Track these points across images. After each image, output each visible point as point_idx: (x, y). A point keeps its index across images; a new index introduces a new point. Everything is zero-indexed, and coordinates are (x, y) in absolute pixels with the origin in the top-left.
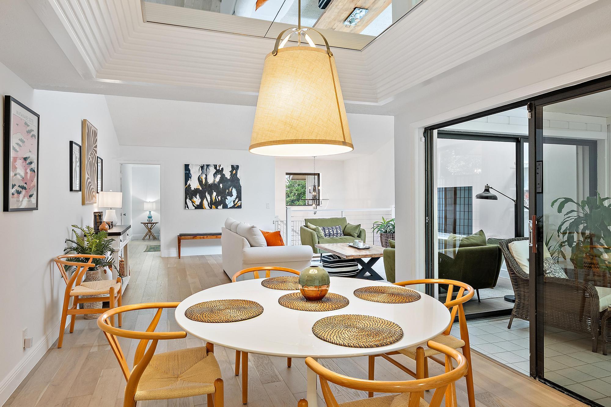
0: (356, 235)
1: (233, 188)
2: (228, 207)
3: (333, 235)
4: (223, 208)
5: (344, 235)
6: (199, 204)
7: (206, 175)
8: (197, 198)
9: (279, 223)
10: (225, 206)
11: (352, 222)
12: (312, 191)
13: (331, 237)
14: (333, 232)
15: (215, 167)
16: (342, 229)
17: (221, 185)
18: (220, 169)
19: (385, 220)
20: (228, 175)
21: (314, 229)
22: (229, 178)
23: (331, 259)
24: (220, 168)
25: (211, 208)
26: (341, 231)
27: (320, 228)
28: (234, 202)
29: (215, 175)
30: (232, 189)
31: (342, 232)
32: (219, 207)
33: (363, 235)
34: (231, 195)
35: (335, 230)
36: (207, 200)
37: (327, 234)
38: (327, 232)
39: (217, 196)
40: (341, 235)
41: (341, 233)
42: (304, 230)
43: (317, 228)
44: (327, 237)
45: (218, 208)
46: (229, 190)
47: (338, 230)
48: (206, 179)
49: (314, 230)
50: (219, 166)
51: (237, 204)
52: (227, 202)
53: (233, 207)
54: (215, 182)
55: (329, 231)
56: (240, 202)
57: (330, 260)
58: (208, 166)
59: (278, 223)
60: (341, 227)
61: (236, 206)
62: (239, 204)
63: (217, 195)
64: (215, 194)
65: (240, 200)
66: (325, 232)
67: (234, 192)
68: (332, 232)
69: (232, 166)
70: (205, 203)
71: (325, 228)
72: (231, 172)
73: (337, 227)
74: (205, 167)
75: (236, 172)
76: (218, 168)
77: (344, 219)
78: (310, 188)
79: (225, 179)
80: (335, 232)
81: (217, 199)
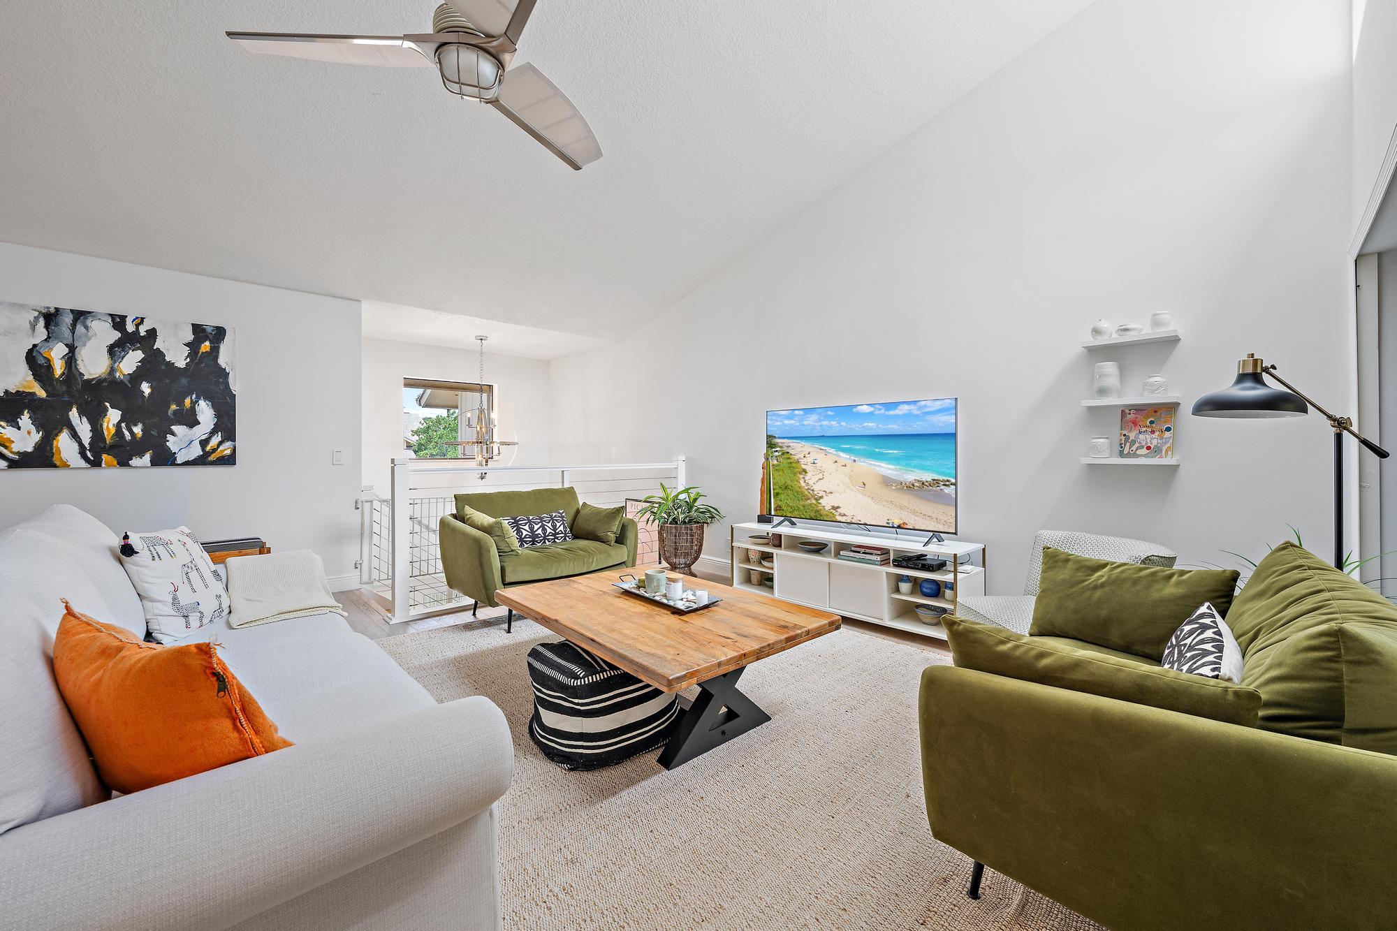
0: (612, 536)
1: (198, 398)
2: (179, 461)
3: (545, 538)
4: (154, 463)
5: (575, 537)
6: (30, 449)
7: (72, 348)
8: (19, 428)
9: (376, 505)
10: (164, 458)
11: (595, 498)
12: (474, 422)
13: (538, 545)
14: (544, 530)
15: (118, 322)
16: (568, 519)
17: (146, 388)
18: (143, 333)
19: (669, 491)
20: (178, 357)
21: (486, 527)
22: (181, 363)
23: (577, 677)
24: (142, 331)
25: (96, 463)
26: (565, 527)
27: (505, 523)
28: (204, 443)
29: (115, 350)
30: (194, 403)
31: (568, 530)
32: (135, 462)
33: (630, 535)
34: (192, 421)
35: (549, 525)
36: (75, 435)
37: (525, 537)
38: (525, 533)
39: (123, 425)
40: (565, 536)
41: (565, 531)
42: (454, 530)
43: (496, 523)
44: (526, 546)
45: (129, 465)
46: (180, 403)
47: (558, 525)
48: (70, 360)
49: (487, 530)
50: (138, 321)
51: (214, 450)
52: (172, 443)
53: (201, 461)
54: (118, 375)
55: (531, 528)
56: (228, 444)
57: (573, 682)
58: (80, 316)
59: (372, 505)
60: (564, 514)
61: (213, 457)
62: (226, 449)
63: (128, 419)
64: (113, 416)
65: (230, 435)
66: (519, 531)
67: (206, 413)
68: (540, 531)
69: (197, 329)
70: (65, 445)
71: (519, 520)
72: (193, 346)
73: (554, 514)
74: (68, 319)
75: (215, 351)
76: (130, 328)
77: (570, 492)
78: (469, 415)
79: (163, 367)
80: (549, 531)
81: (127, 433)
